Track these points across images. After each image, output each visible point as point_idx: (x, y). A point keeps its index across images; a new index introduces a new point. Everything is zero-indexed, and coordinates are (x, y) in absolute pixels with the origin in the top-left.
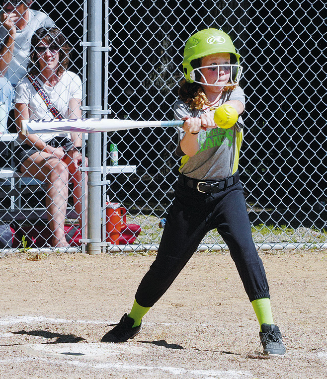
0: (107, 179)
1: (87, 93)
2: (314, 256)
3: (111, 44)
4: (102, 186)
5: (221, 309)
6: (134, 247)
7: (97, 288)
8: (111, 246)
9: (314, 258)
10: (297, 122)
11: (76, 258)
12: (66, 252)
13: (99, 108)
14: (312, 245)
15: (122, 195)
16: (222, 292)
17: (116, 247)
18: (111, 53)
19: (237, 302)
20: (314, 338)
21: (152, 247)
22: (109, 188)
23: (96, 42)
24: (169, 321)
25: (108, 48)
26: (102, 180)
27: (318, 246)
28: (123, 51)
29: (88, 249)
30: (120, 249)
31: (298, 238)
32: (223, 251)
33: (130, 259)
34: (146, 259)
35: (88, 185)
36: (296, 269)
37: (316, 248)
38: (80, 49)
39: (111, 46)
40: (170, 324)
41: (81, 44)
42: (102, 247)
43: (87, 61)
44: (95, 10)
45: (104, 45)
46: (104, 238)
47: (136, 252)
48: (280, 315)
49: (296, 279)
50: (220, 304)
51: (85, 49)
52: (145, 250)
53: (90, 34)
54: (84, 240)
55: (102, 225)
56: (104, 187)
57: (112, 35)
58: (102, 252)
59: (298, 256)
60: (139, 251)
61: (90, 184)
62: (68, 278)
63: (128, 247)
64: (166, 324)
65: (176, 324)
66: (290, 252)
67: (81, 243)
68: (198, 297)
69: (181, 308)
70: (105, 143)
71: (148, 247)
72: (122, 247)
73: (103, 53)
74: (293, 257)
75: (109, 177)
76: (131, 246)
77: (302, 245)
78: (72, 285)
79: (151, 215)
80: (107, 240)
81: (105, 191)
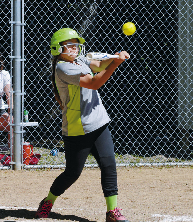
0: (24, 130)
1: (13, 84)
2: (135, 170)
3: (25, 57)
4: (21, 133)
5: (88, 200)
6: (39, 166)
7: (21, 189)
8: (26, 166)
9: (135, 171)
10: (125, 99)
11: (8, 172)
12: (2, 169)
13: (19, 91)
14: (134, 165)
15: (32, 138)
16: (88, 191)
17: (29, 167)
18: (25, 62)
19: (97, 196)
20: (140, 216)
21: (48, 166)
22: (25, 135)
23: (17, 56)
24: (61, 207)
25: (24, 59)
26: (21, 130)
27: (137, 164)
28: (32, 61)
29: (14, 168)
30: (31, 168)
31: (125, 160)
32: (86, 168)
33: (37, 172)
34: (45, 173)
35: (14, 133)
36: (126, 177)
37: (135, 166)
38: (9, 60)
39: (25, 58)
40: (63, 209)
41: (9, 57)
42: (21, 166)
43: (13, 66)
44: (17, 39)
45: (22, 58)
46: (23, 162)
47: (40, 169)
48: (121, 203)
49: (127, 183)
50: (88, 197)
51: (11, 60)
52: (44, 168)
53: (14, 52)
54: (12, 163)
55: (21, 154)
56: (22, 134)
57: (26, 52)
58: (21, 169)
59: (126, 170)
60: (41, 169)
61: (15, 132)
62: (5, 184)
63: (35, 166)
64: (60, 209)
65: (66, 209)
66: (122, 168)
67: (10, 164)
68: (75, 194)
69: (67, 200)
70: (23, 110)
71: (46, 166)
72: (32, 166)
73: (21, 62)
74: (123, 171)
75: (25, 128)
76: (36, 165)
77: (128, 164)
78: (7, 187)
79: (48, 149)
80: (24, 163)
81: (23, 136)
